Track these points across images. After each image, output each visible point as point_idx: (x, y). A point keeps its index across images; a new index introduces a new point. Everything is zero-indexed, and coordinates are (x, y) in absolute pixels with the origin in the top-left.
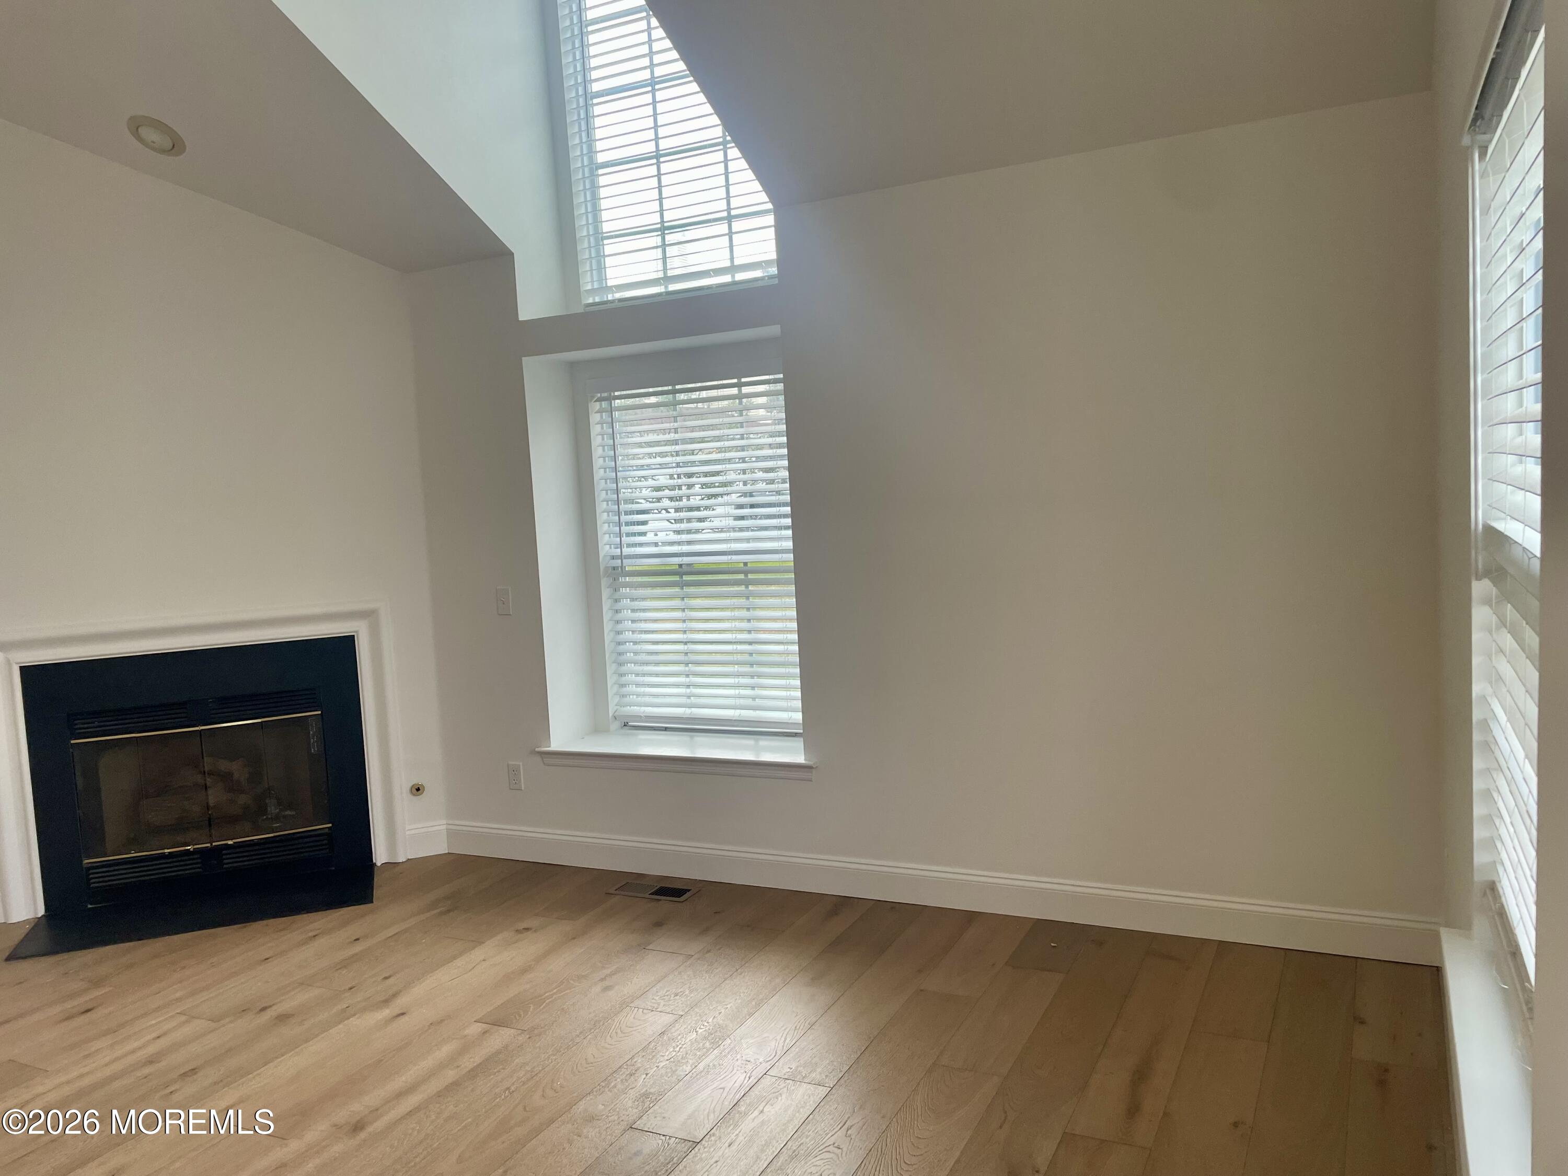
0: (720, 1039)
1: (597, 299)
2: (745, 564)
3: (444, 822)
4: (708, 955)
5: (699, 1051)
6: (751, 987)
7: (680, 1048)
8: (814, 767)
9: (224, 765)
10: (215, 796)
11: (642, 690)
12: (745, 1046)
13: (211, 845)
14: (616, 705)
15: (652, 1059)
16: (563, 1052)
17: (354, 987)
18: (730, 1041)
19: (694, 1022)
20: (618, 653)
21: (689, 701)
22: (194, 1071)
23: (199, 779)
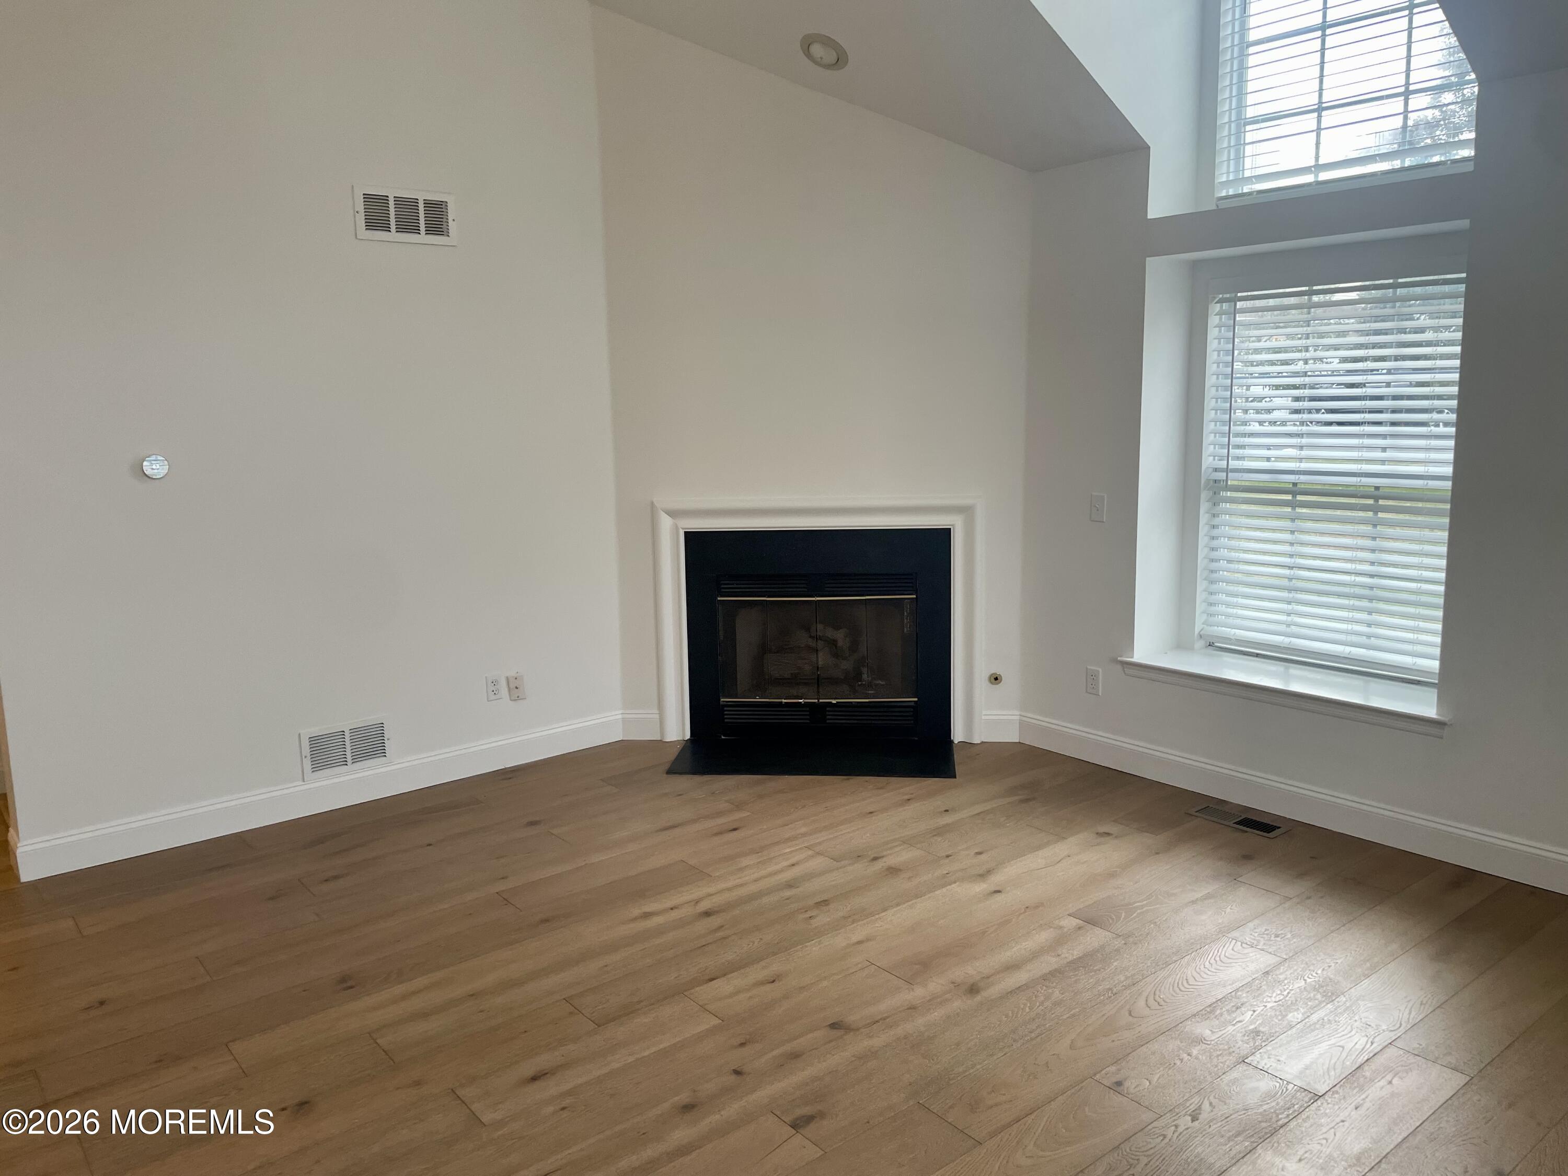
0: (1333, 994)
1: (1231, 192)
2: (1377, 488)
3: (1018, 713)
4: (1308, 901)
5: (1310, 1001)
6: (1363, 947)
7: (1288, 993)
8: (1448, 723)
9: (830, 633)
10: (823, 658)
11: (1230, 611)
12: (1363, 1009)
13: (818, 701)
14: (1203, 624)
15: (1258, 996)
16: (1161, 966)
17: (951, 856)
18: (1344, 999)
19: (1300, 969)
20: (1210, 570)
21: (1288, 630)
22: (825, 902)
23: (811, 643)
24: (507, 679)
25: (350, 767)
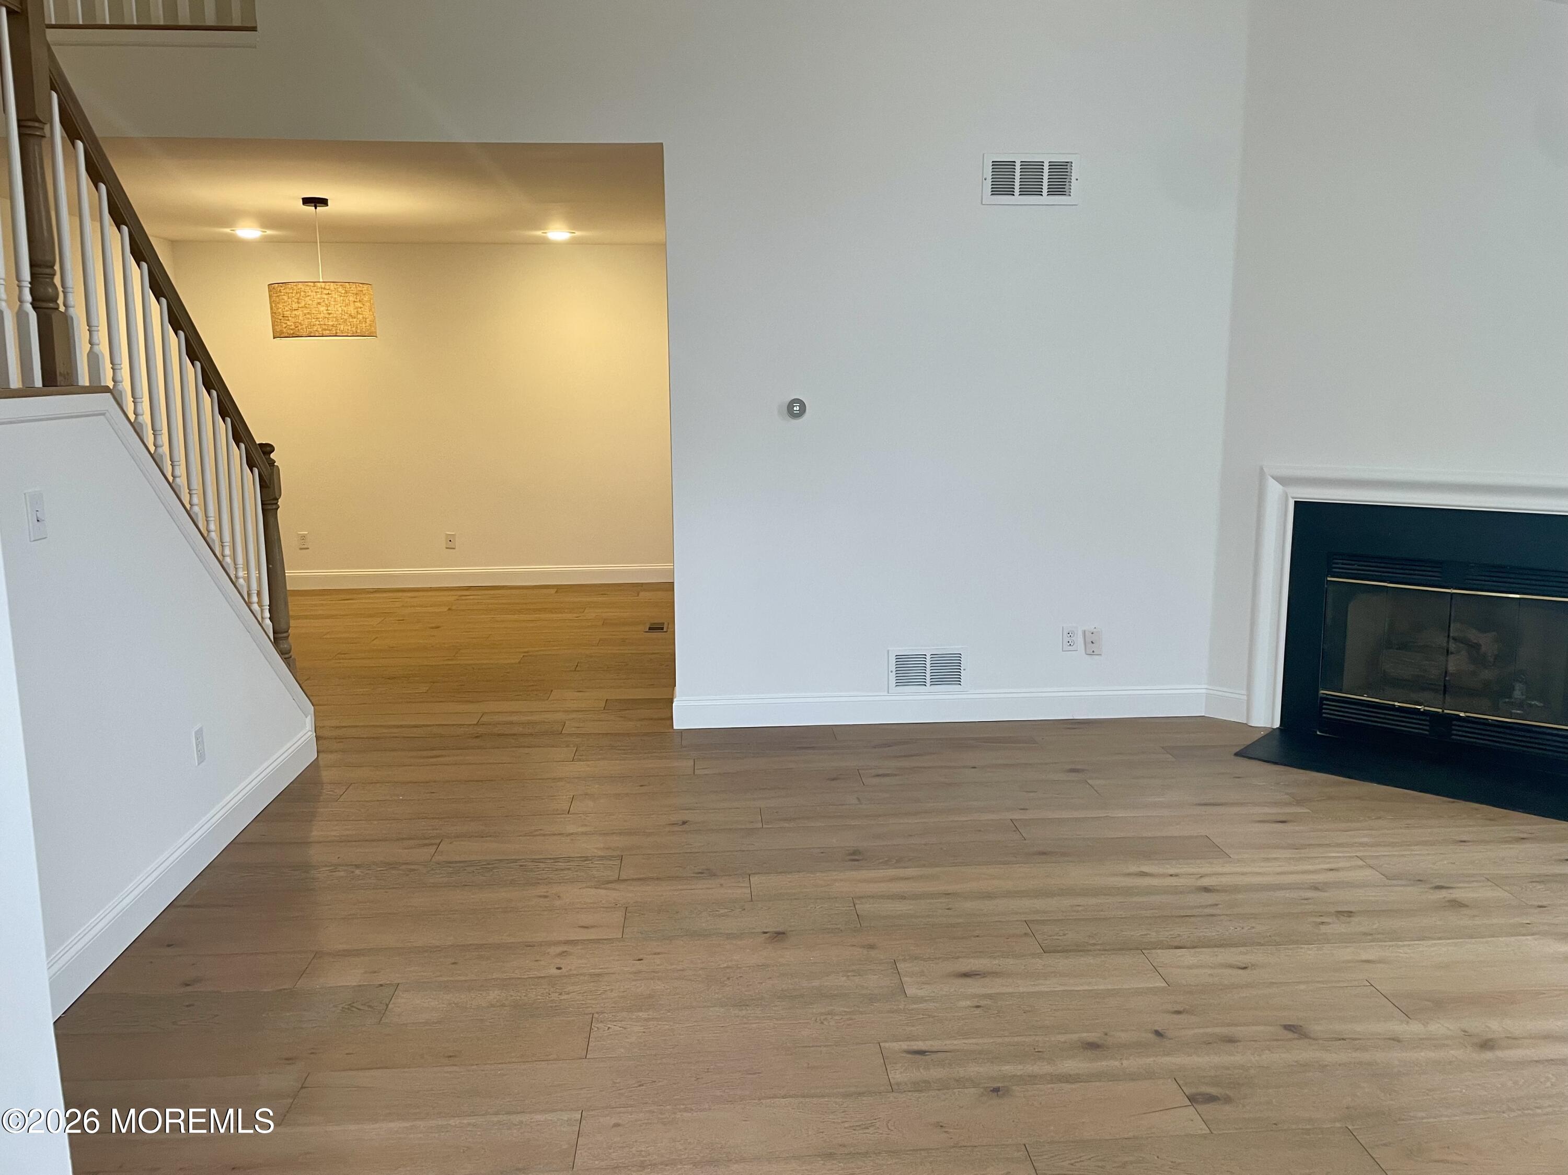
9: (1473, 635)
10: (1457, 663)
13: (1443, 711)
23: (1442, 642)
24: (1084, 632)
25: (928, 688)
